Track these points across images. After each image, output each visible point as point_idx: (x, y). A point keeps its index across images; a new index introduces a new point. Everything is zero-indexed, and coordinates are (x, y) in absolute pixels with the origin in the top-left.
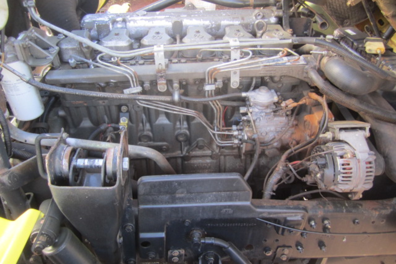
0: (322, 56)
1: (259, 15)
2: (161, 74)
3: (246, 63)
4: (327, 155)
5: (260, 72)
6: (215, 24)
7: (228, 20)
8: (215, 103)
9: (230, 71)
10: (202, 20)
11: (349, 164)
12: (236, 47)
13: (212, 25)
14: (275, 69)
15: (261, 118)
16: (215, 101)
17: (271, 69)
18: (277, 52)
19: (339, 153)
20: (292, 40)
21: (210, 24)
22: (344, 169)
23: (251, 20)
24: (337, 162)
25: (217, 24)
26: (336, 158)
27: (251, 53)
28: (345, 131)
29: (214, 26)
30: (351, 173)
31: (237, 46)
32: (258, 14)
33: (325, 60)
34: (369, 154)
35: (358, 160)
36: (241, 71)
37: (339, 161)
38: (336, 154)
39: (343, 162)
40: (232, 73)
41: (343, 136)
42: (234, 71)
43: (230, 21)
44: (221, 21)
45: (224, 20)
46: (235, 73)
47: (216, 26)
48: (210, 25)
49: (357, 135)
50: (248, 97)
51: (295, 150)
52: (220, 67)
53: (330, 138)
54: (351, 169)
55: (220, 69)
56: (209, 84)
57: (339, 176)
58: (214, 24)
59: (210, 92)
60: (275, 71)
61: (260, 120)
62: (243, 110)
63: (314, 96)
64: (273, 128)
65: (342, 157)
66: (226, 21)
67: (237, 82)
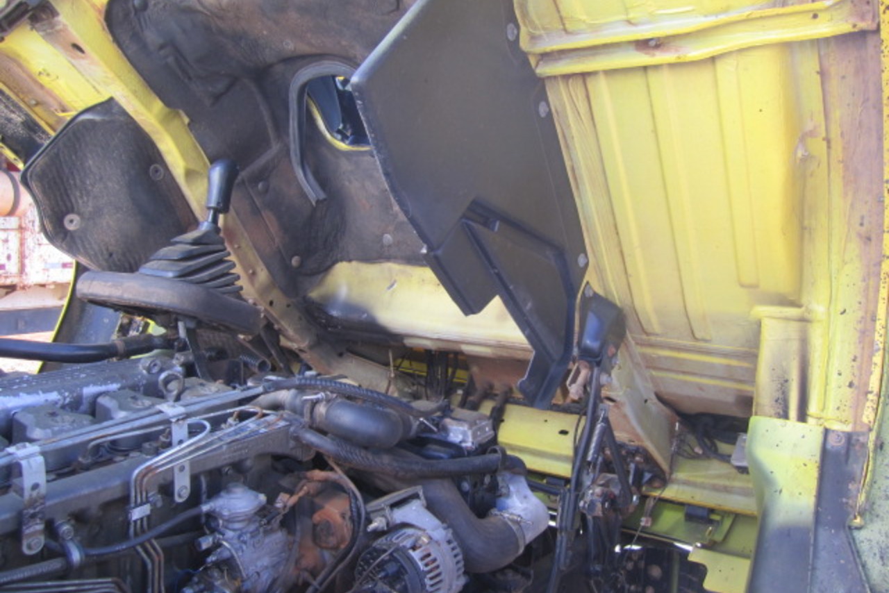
0: (315, 403)
1: (155, 365)
2: (35, 508)
3: (203, 443)
4: (395, 555)
5: (223, 457)
6: (71, 396)
7: (95, 384)
8: (148, 546)
9: (172, 469)
10: (40, 392)
11: (429, 555)
12: (181, 417)
13: (65, 398)
14: (246, 444)
15: (244, 547)
16: (149, 541)
17: (240, 446)
18: (223, 419)
19: (408, 543)
20: (264, 387)
21: (59, 397)
22: (427, 565)
23: (139, 377)
24: (413, 558)
25: (75, 395)
26: (409, 553)
27: (208, 425)
28: (398, 508)
29: (68, 400)
30: (438, 567)
31: (181, 415)
32: (152, 365)
33: (321, 409)
34: (445, 529)
35: (437, 542)
36: (193, 463)
37: (416, 555)
38: (404, 547)
39: (421, 555)
40: (176, 470)
41: (399, 515)
42: (179, 466)
43: (101, 385)
44: (82, 388)
45: (87, 385)
46: (182, 469)
47: (72, 400)
48: (59, 400)
49: (414, 508)
50: (214, 511)
51: (321, 584)
52: (156, 463)
53: (383, 528)
54: (434, 560)
55: (158, 467)
56: (137, 506)
57: (426, 580)
58: (68, 396)
59: (139, 522)
60: (247, 447)
61: (243, 551)
62: (206, 543)
63: (318, 474)
64: (266, 561)
65: (414, 548)
66: (91, 386)
67: (186, 487)
